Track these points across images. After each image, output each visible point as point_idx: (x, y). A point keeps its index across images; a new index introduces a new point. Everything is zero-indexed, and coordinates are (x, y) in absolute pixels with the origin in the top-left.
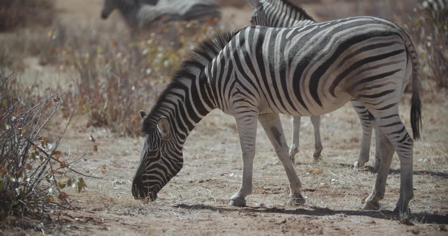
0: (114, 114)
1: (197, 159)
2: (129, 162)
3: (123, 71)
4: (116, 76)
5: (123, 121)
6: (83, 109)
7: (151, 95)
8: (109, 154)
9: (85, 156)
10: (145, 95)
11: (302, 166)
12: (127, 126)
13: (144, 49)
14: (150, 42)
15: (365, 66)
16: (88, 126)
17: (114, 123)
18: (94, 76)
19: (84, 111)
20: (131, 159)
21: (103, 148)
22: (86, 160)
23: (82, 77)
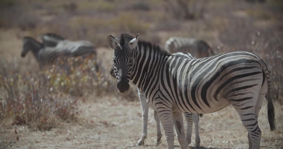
0: (30, 116)
1: (83, 144)
2: (40, 147)
3: (35, 90)
4: (30, 93)
5: (35, 121)
6: (10, 114)
7: (52, 104)
8: (27, 142)
9: (10, 144)
10: (49, 104)
11: (149, 147)
12: (38, 124)
13: (48, 75)
14: (52, 70)
15: (235, 81)
16: (13, 125)
17: (29, 122)
18: (17, 93)
19: (10, 115)
20: (41, 145)
21: (23, 138)
22: (11, 146)
23: (9, 94)
